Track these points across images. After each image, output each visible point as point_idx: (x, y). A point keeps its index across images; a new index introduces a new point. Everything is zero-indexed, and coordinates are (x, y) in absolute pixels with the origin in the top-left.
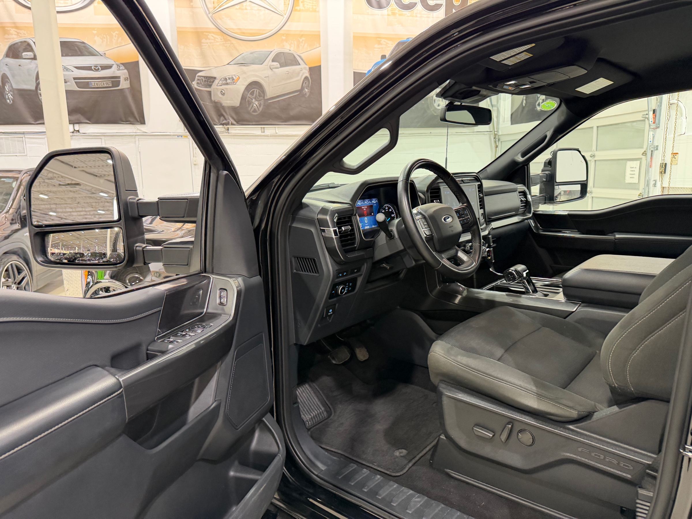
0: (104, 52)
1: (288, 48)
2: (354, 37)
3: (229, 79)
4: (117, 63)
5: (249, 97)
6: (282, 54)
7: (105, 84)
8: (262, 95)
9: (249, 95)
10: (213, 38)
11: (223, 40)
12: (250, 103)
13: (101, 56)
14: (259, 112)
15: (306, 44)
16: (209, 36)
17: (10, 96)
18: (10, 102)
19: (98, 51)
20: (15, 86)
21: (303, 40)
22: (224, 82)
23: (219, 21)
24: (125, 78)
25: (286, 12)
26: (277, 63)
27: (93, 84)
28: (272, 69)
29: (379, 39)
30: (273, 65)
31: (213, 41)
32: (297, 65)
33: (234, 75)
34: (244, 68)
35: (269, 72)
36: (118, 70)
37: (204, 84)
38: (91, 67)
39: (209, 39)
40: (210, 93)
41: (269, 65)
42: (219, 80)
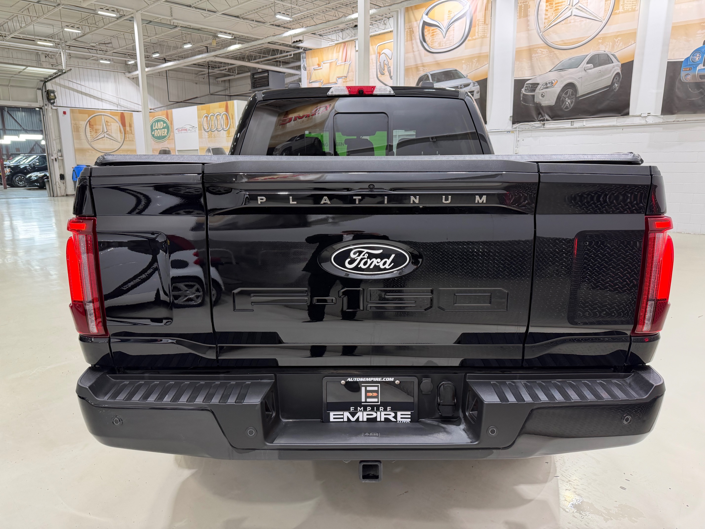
0: (467, 75)
1: (603, 49)
2: (673, 28)
3: (549, 83)
4: (473, 81)
5: (563, 97)
6: (595, 56)
8: (574, 94)
9: (563, 95)
10: (540, 52)
11: (548, 52)
12: (563, 101)
13: (465, 77)
14: (570, 108)
15: (621, 44)
16: (538, 51)
19: (463, 74)
21: (619, 40)
22: (545, 87)
23: (546, 37)
24: (477, 92)
25: (605, 18)
26: (592, 65)
28: (585, 71)
30: (587, 67)
31: (540, 54)
32: (609, 63)
33: (554, 80)
34: (562, 73)
35: (584, 73)
36: (473, 86)
37: (530, 90)
38: (458, 86)
39: (538, 53)
40: (533, 96)
41: (584, 67)
42: (541, 85)
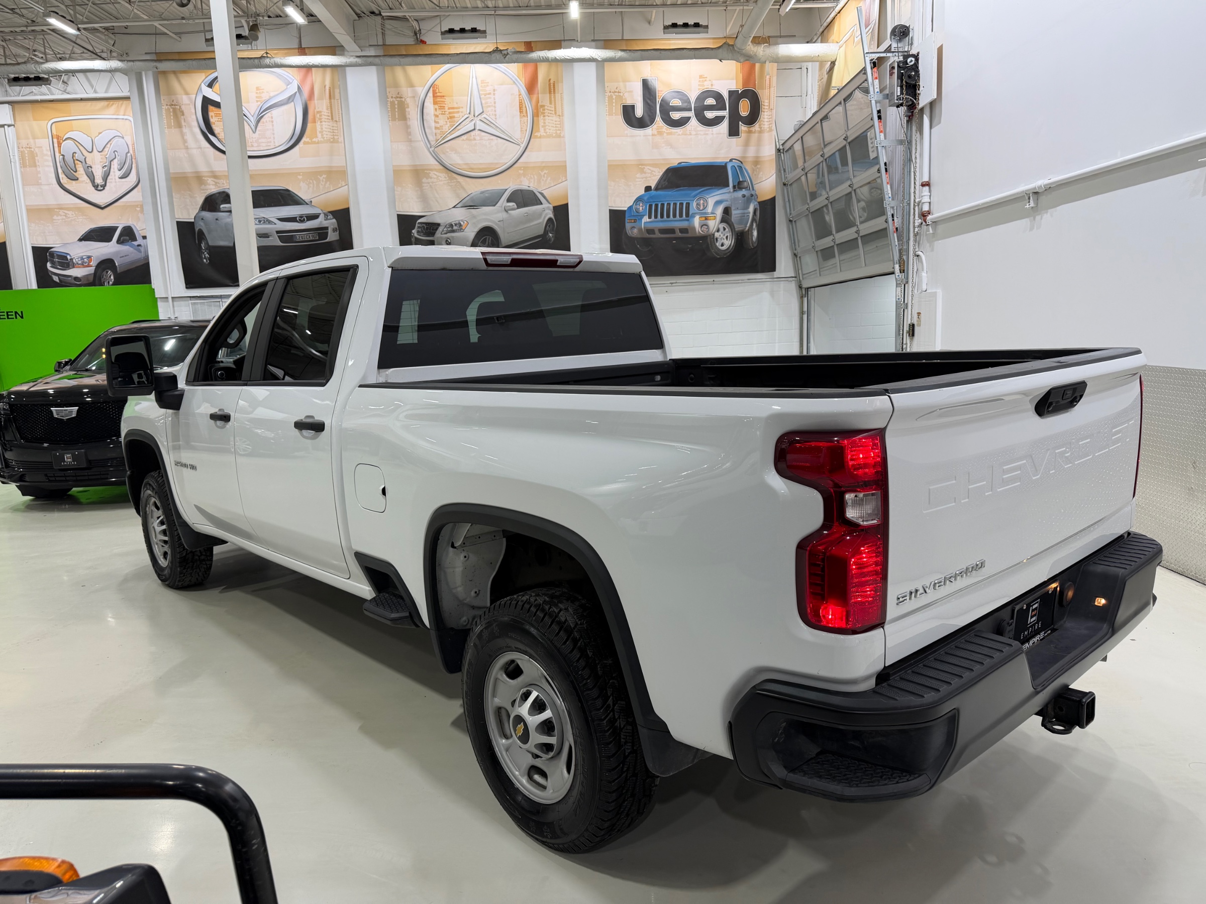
0: (310, 200)
1: (526, 183)
2: (610, 166)
3: (456, 225)
4: (324, 212)
6: (520, 191)
7: (311, 237)
8: (496, 243)
10: (435, 176)
11: (448, 178)
13: (307, 204)
15: (549, 178)
16: (430, 175)
17: (207, 255)
18: (207, 261)
19: (303, 198)
20: (210, 244)
21: (545, 173)
22: (449, 229)
23: (441, 155)
24: (334, 229)
25: (523, 140)
26: (514, 204)
27: (298, 238)
28: (506, 211)
29: (642, 167)
30: (508, 206)
31: (435, 180)
32: (537, 204)
33: (461, 220)
34: (474, 211)
35: (504, 215)
36: (325, 220)
37: (426, 232)
38: (296, 217)
39: (431, 178)
40: (432, 242)
41: (503, 206)
42: (443, 227)
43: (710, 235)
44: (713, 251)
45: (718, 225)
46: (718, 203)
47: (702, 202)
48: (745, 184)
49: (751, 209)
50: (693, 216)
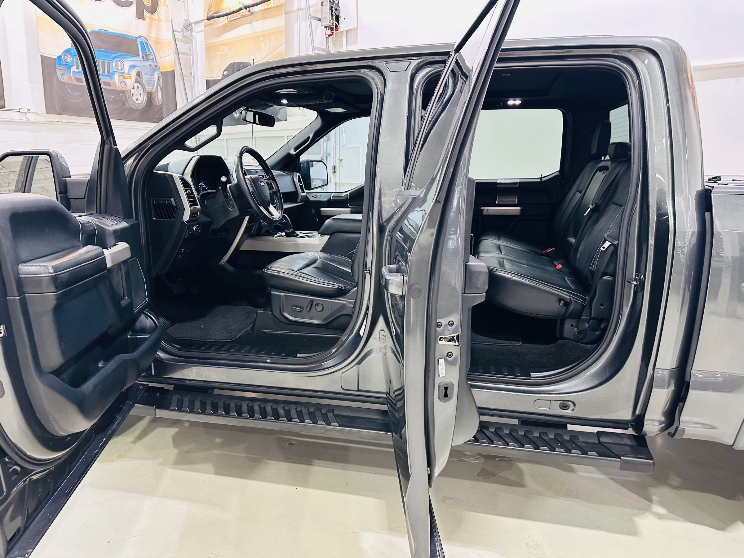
2: (38, 18)
43: (127, 91)
44: (130, 103)
45: (133, 84)
46: (133, 67)
47: (119, 64)
48: (151, 56)
49: (156, 76)
50: (114, 73)
